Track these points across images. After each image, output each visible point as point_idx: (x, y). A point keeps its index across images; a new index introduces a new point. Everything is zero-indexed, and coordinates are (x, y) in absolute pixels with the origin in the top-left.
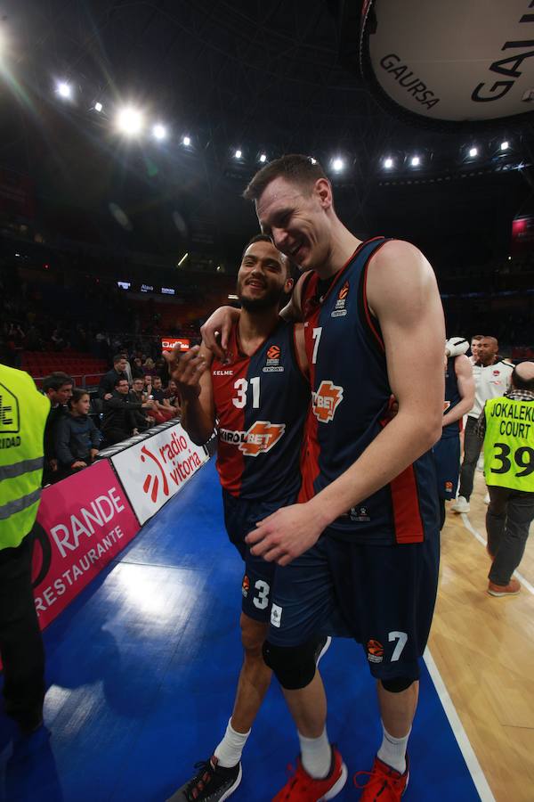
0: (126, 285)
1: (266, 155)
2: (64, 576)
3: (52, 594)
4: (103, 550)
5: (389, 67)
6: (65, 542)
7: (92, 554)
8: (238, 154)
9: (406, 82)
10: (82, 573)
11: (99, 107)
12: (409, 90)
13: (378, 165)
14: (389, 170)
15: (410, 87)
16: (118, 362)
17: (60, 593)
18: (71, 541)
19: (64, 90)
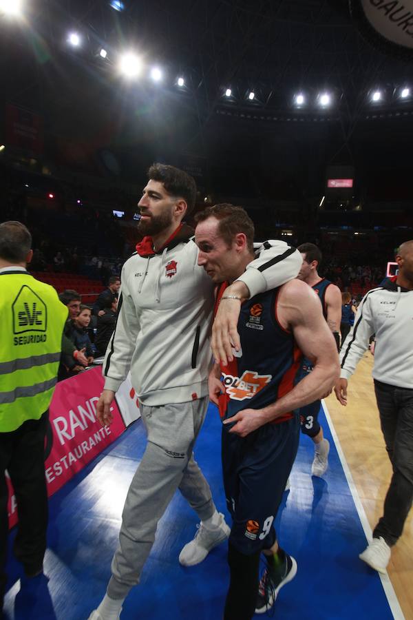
0: (120, 214)
1: (254, 92)
2: (61, 460)
3: (51, 473)
4: (94, 443)
5: (379, 4)
6: (64, 432)
7: (85, 445)
8: (228, 93)
9: (396, 16)
10: (75, 460)
11: (103, 53)
12: (399, 25)
13: (365, 98)
14: (377, 103)
15: (400, 22)
16: (113, 283)
17: (57, 474)
18: (69, 431)
19: (74, 40)
